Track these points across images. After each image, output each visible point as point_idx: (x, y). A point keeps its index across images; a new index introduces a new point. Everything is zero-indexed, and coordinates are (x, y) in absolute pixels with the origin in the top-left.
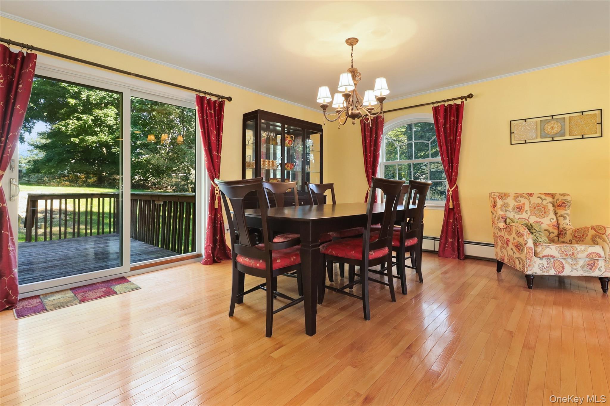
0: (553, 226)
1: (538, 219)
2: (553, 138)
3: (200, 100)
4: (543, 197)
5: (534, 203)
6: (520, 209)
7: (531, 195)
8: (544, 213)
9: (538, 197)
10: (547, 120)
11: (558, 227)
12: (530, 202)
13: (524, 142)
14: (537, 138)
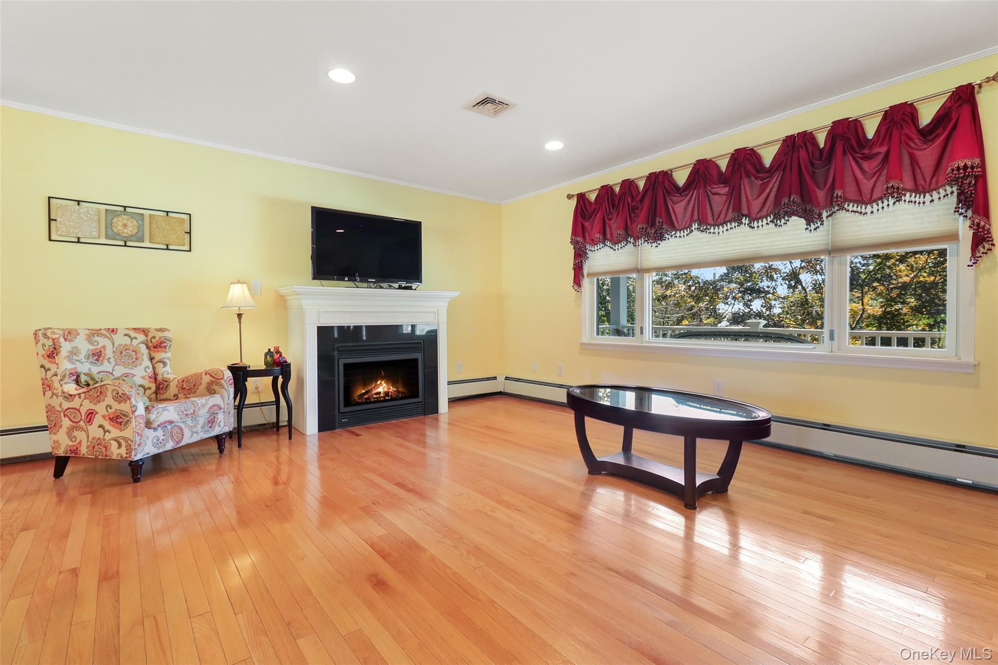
0: (150, 377)
1: (127, 371)
2: (125, 242)
4: (133, 334)
5: (120, 345)
6: (97, 356)
7: (113, 331)
8: (136, 360)
9: (126, 335)
10: (116, 211)
11: (156, 379)
12: (113, 344)
13: (76, 240)
14: (99, 237)
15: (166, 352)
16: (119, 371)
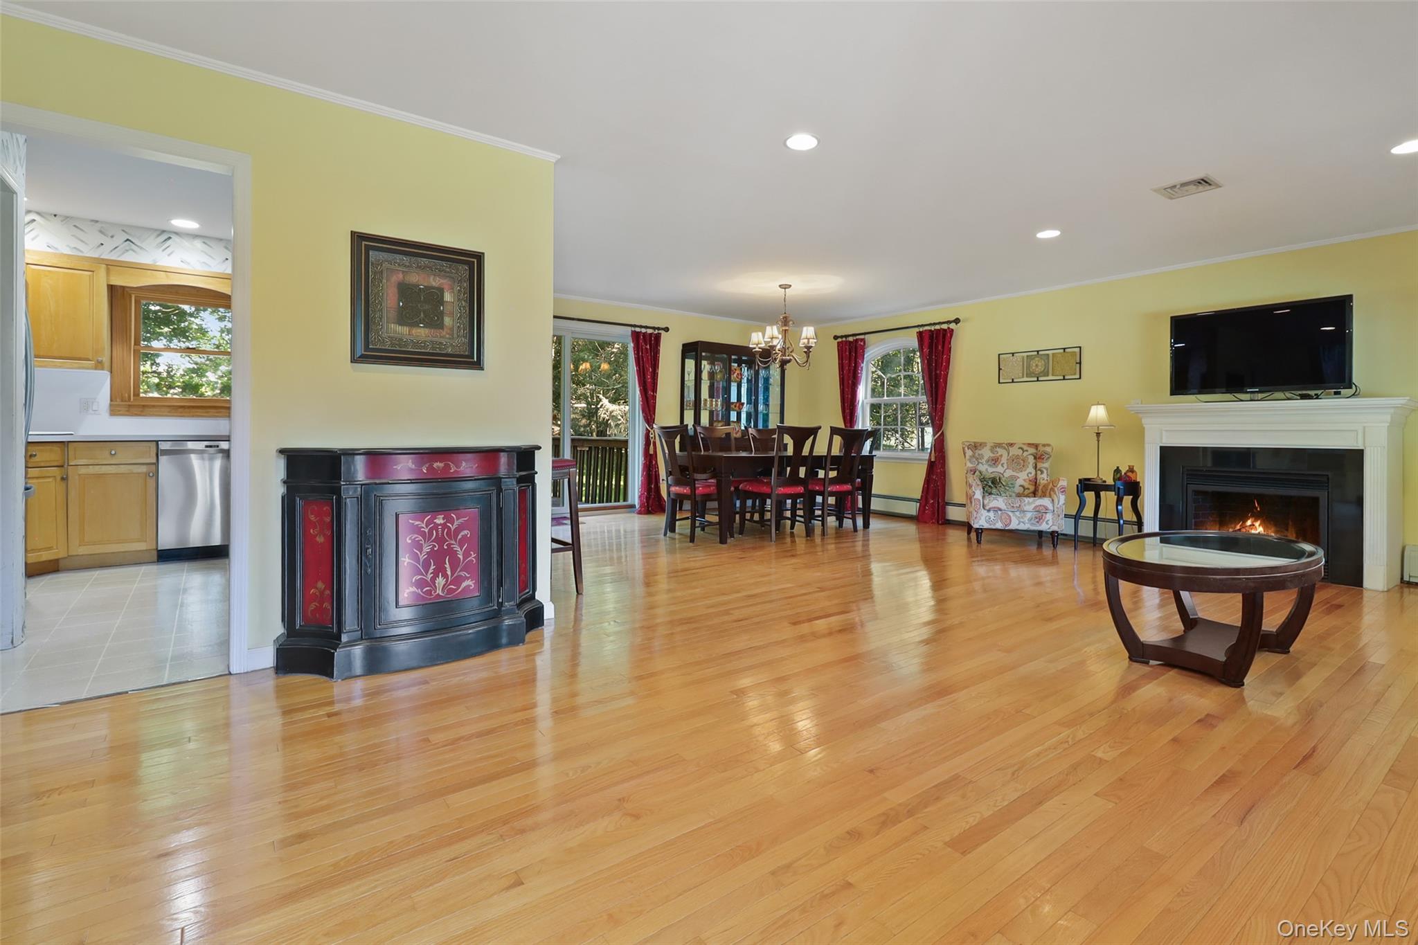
0: (1030, 481)
1: (1014, 474)
2: (1038, 378)
3: (636, 336)
4: (1025, 448)
5: (1013, 455)
6: (995, 461)
7: (1011, 445)
8: (1022, 468)
9: (1019, 448)
10: (1032, 355)
11: (1036, 483)
12: (1009, 454)
13: (1011, 381)
14: (1023, 377)
15: (1043, 463)
16: (1008, 473)
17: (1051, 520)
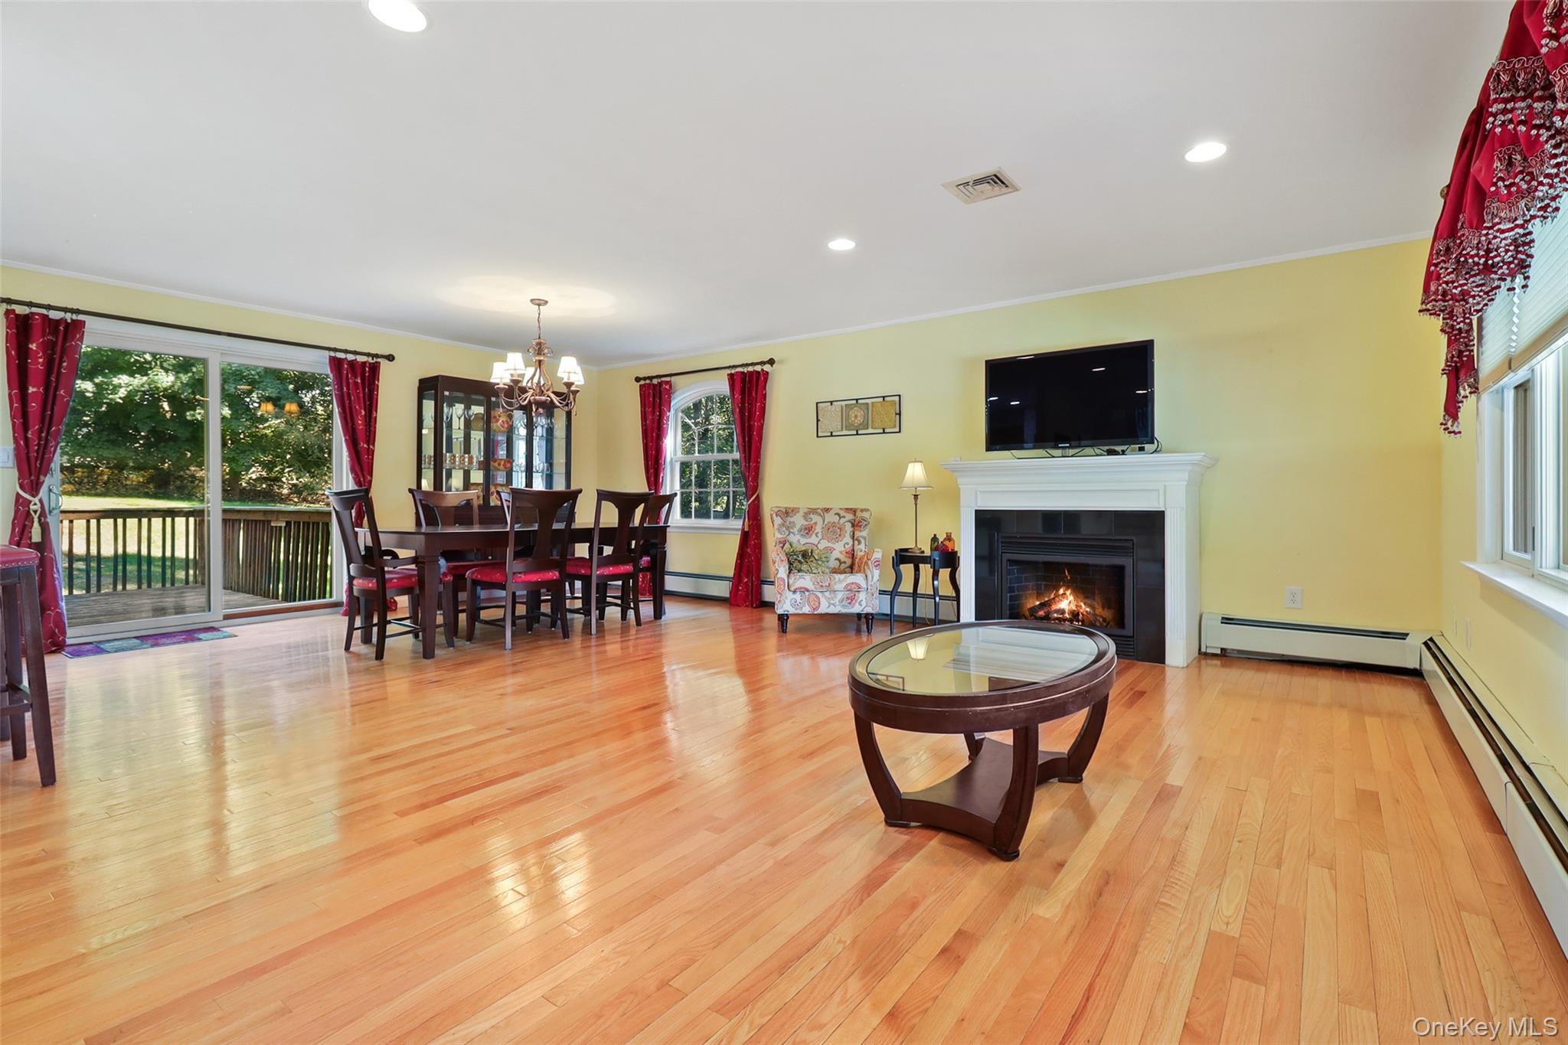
0: (847, 553)
1: (830, 545)
2: (857, 431)
3: (336, 364)
4: (842, 513)
5: (829, 522)
6: (808, 530)
7: (827, 510)
8: (838, 537)
9: (836, 514)
10: (851, 405)
11: (853, 555)
12: (824, 521)
13: (829, 434)
14: (842, 429)
15: (861, 531)
16: (824, 544)
17: (864, 600)
